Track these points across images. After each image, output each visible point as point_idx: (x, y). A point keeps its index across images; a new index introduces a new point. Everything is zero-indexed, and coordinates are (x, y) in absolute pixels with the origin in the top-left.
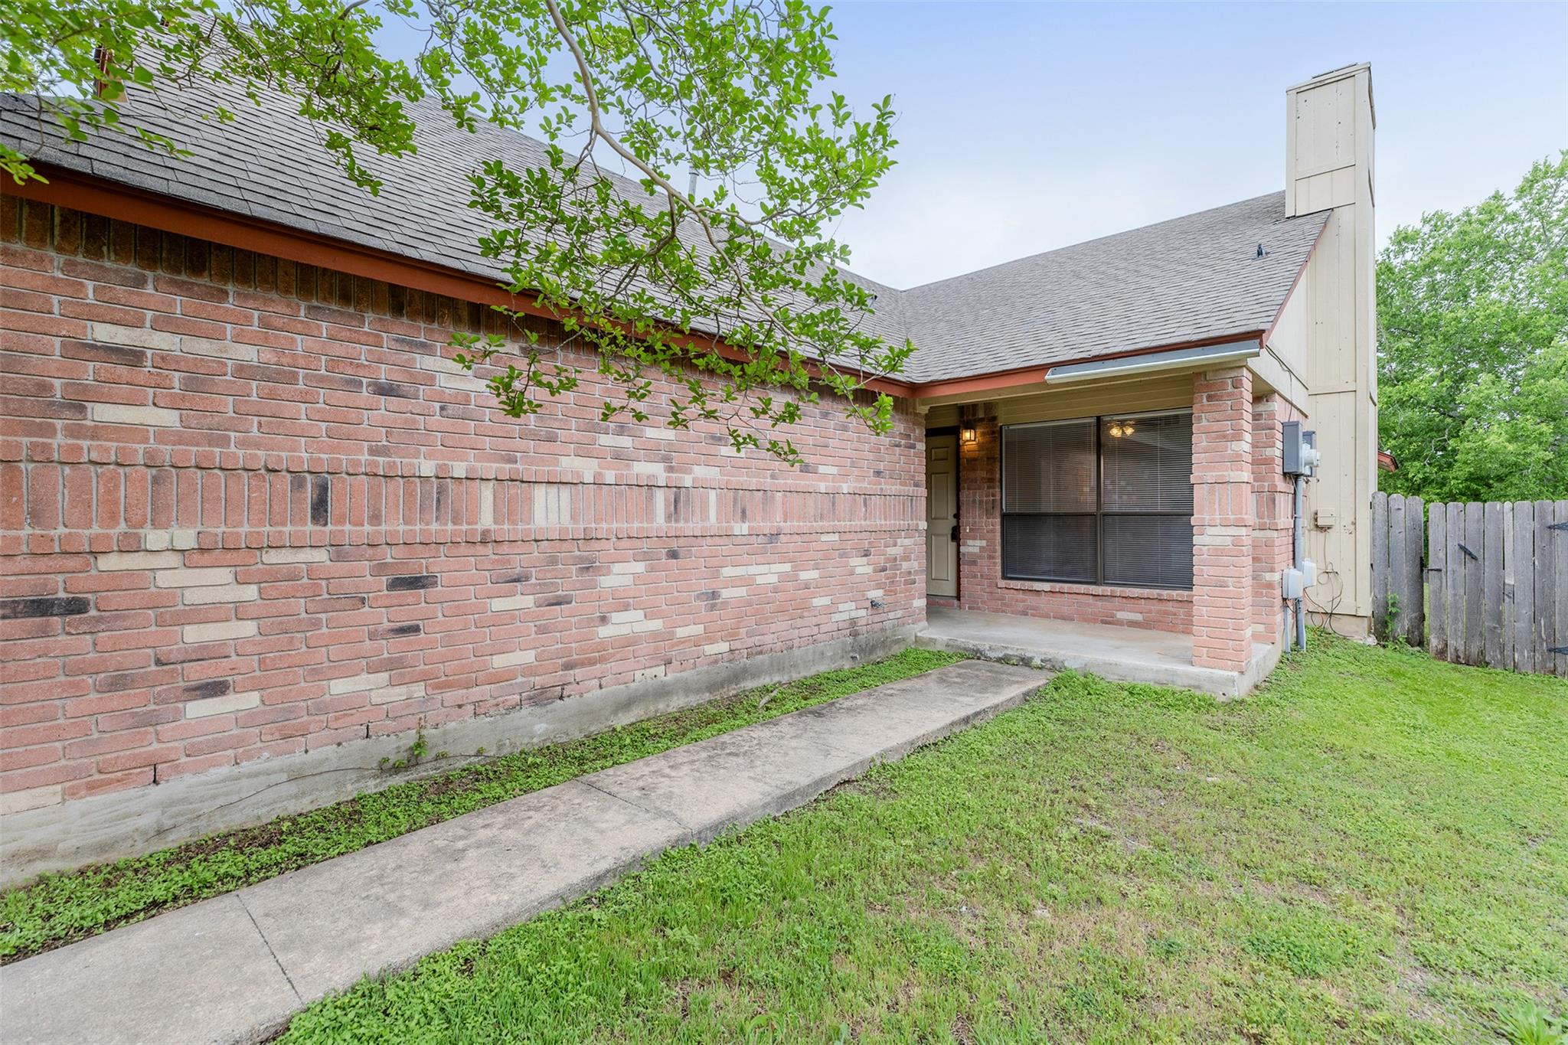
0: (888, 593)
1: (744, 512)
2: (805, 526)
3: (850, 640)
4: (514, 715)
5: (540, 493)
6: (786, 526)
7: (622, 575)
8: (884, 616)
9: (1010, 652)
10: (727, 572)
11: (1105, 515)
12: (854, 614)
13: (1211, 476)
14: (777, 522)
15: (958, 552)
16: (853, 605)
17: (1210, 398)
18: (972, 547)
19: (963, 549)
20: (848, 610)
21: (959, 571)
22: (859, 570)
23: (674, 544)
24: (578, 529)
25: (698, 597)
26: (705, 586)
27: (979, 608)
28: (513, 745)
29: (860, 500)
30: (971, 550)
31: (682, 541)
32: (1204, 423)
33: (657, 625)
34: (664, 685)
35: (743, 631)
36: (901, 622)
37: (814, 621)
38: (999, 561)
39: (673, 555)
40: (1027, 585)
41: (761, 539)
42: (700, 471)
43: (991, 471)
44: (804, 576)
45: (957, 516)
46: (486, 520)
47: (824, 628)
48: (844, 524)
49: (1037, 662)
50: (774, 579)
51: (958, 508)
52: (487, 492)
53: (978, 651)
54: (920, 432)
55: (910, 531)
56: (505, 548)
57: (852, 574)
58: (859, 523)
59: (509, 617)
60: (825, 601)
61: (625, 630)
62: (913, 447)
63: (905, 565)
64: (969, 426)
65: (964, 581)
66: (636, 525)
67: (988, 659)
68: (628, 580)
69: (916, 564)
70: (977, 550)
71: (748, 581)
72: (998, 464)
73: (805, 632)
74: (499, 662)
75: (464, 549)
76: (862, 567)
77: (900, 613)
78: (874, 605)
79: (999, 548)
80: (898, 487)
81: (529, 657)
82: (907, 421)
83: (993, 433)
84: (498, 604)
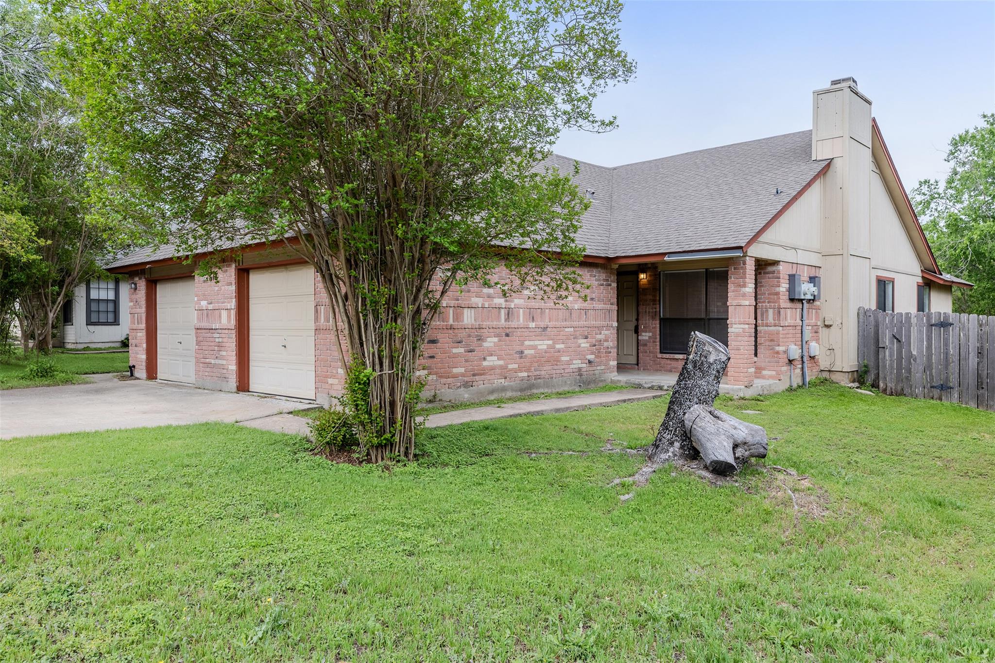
0: (597, 357)
1: (533, 318)
2: (558, 324)
3: (578, 377)
4: (459, 390)
5: (466, 310)
6: (551, 324)
7: (490, 342)
8: (595, 368)
9: (654, 384)
10: (527, 343)
11: (709, 319)
12: (580, 366)
13: (735, 303)
14: (546, 322)
15: (638, 339)
16: (580, 362)
17: (735, 269)
18: (645, 336)
19: (640, 338)
20: (577, 364)
21: (638, 350)
22: (583, 345)
23: (508, 331)
24: (477, 324)
25: (516, 353)
26: (518, 348)
27: (648, 369)
28: (459, 400)
29: (583, 312)
30: (644, 338)
31: (510, 330)
32: (733, 279)
33: (501, 363)
34: (504, 386)
35: (533, 368)
36: (603, 372)
37: (562, 367)
38: (658, 344)
39: (507, 335)
40: (672, 356)
41: (540, 329)
42: (517, 301)
43: (655, 296)
44: (558, 346)
45: (637, 320)
46: (451, 322)
47: (566, 371)
48: (575, 324)
49: (665, 388)
50: (545, 347)
51: (638, 315)
52: (451, 311)
53: (640, 384)
54: (614, 277)
55: (608, 327)
56: (456, 331)
57: (579, 347)
58: (582, 323)
59: (456, 356)
60: (567, 358)
61: (491, 363)
62: (610, 285)
63: (606, 344)
64: (643, 272)
65: (641, 355)
66: (495, 323)
67: (644, 388)
68: (492, 345)
69: (612, 343)
70: (647, 338)
71: (534, 347)
72: (658, 292)
73: (558, 372)
74: (455, 371)
75: (445, 331)
76: (584, 344)
77: (603, 367)
78: (590, 362)
79: (658, 337)
80: (602, 305)
81: (462, 370)
82: (607, 273)
83: (656, 275)
84: (455, 351)
